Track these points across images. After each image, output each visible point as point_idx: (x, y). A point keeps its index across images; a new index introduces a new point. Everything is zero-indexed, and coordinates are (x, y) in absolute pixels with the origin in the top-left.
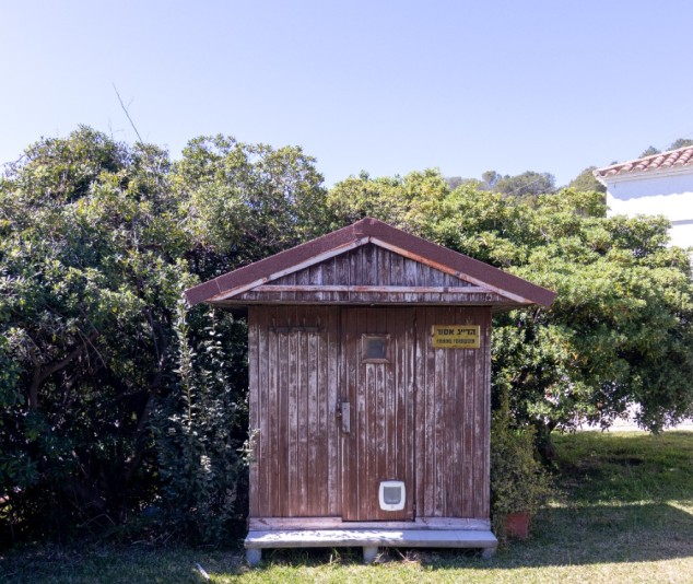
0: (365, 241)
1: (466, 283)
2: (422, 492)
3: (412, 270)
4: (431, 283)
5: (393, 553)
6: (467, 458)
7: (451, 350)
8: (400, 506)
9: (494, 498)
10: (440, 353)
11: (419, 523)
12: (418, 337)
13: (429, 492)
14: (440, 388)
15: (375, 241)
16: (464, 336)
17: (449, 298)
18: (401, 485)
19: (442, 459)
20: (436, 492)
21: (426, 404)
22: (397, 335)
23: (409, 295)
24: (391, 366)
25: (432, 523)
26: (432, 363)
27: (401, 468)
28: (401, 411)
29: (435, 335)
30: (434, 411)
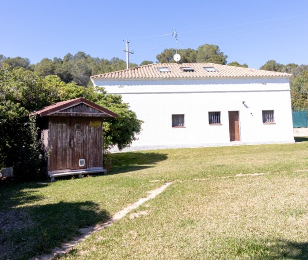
0: (81, 102)
1: (101, 112)
2: (88, 161)
3: (91, 109)
4: (94, 112)
5: (85, 175)
6: (98, 152)
7: (95, 127)
8: (83, 165)
9: (104, 161)
10: (92, 128)
11: (88, 169)
12: (88, 124)
13: (90, 162)
14: (92, 136)
15: (84, 103)
16: (97, 124)
17: (98, 115)
18: (84, 160)
19: (92, 153)
20: (91, 161)
21: (89, 140)
22: (83, 124)
23: (90, 114)
24: (82, 131)
25: (91, 169)
26: (90, 130)
27: (84, 156)
28: (84, 142)
29: (91, 124)
30: (91, 141)
